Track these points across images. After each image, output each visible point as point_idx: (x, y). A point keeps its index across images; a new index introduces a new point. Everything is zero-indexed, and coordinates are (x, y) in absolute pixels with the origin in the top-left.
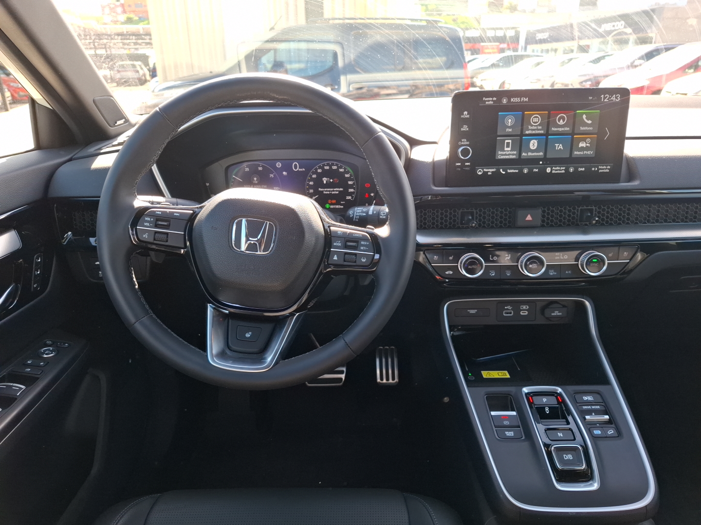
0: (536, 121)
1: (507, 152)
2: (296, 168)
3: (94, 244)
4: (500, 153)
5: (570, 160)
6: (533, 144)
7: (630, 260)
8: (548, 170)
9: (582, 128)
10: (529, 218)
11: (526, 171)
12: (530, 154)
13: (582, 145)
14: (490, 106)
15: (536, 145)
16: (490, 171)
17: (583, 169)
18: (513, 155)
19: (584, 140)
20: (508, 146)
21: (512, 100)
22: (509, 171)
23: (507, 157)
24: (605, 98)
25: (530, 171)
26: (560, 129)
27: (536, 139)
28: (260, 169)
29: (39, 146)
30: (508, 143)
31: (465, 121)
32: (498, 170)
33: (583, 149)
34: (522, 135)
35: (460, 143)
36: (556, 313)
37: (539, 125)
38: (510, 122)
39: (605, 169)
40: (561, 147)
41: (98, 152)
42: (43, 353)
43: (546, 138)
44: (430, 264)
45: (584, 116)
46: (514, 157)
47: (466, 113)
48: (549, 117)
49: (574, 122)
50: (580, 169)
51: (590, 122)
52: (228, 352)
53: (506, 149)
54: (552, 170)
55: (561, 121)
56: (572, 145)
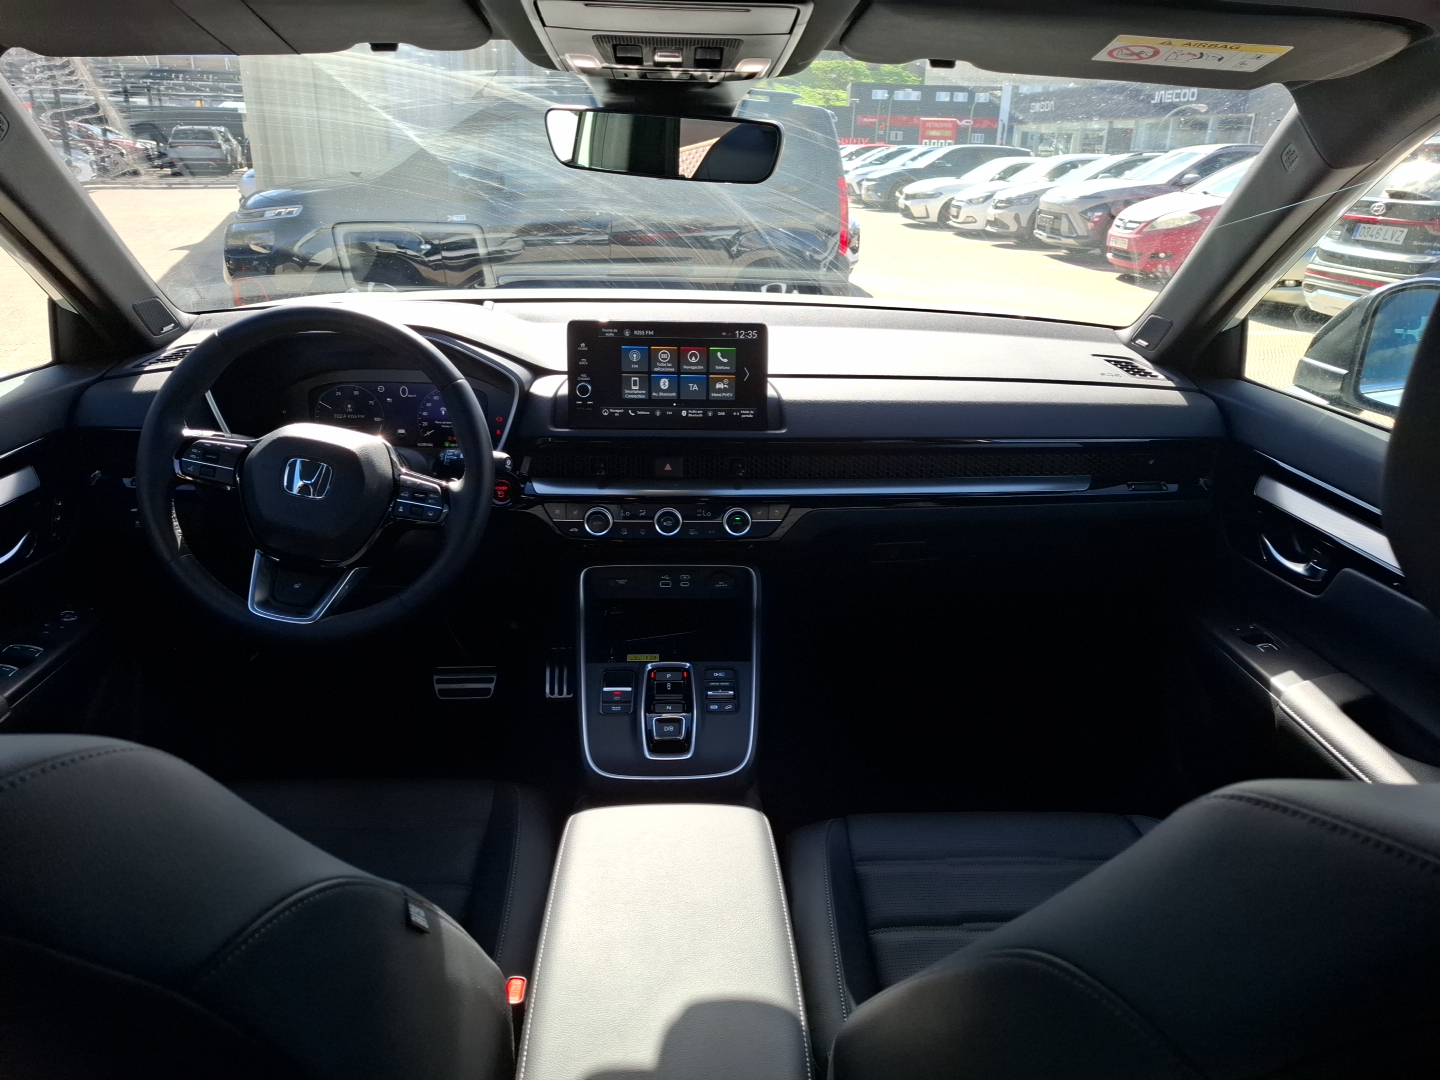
0: (664, 355)
1: (635, 390)
2: (404, 394)
3: (128, 485)
4: (627, 392)
5: (706, 403)
6: (664, 383)
7: (783, 520)
8: (684, 413)
9: (717, 368)
10: (668, 467)
11: (658, 413)
12: (661, 394)
13: (719, 386)
14: (609, 338)
15: (667, 384)
16: (618, 411)
17: (723, 414)
18: (642, 394)
19: (721, 380)
20: (635, 385)
21: (635, 332)
22: (639, 413)
23: (635, 397)
24: (740, 334)
25: (663, 413)
26: (693, 368)
27: (666, 378)
28: (356, 393)
29: (59, 358)
30: (635, 381)
31: (582, 354)
32: (626, 412)
33: (720, 391)
34: (650, 372)
35: (579, 379)
36: (721, 584)
37: (668, 362)
38: (635, 356)
39: (748, 414)
40: (695, 387)
41: (140, 369)
42: (63, 617)
43: (678, 377)
44: (551, 519)
45: (719, 354)
46: (643, 397)
47: (583, 345)
48: (679, 353)
49: (708, 360)
50: (720, 414)
51: (725, 360)
52: (272, 601)
53: (633, 388)
54: (688, 413)
55: (693, 358)
56: (708, 386)
